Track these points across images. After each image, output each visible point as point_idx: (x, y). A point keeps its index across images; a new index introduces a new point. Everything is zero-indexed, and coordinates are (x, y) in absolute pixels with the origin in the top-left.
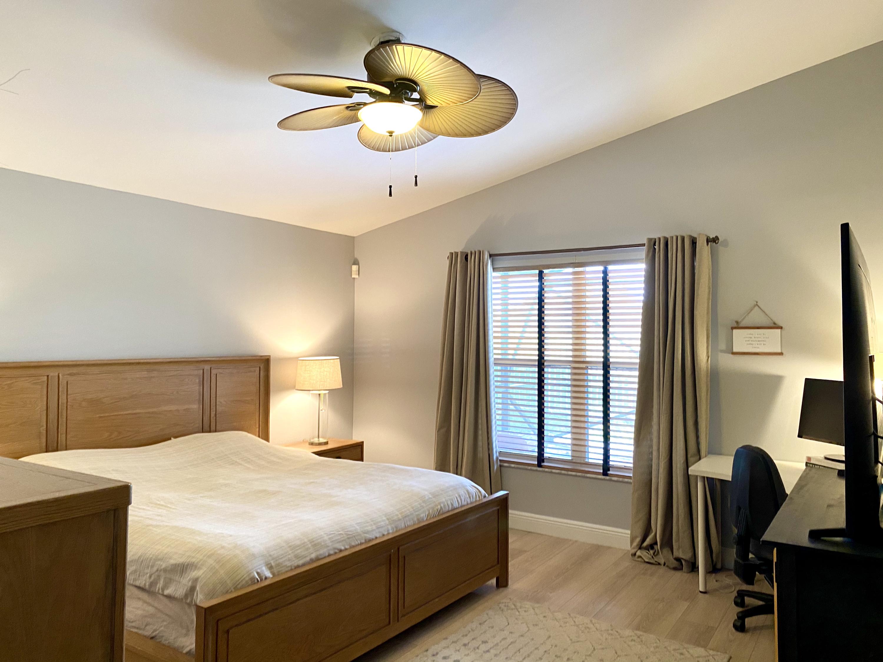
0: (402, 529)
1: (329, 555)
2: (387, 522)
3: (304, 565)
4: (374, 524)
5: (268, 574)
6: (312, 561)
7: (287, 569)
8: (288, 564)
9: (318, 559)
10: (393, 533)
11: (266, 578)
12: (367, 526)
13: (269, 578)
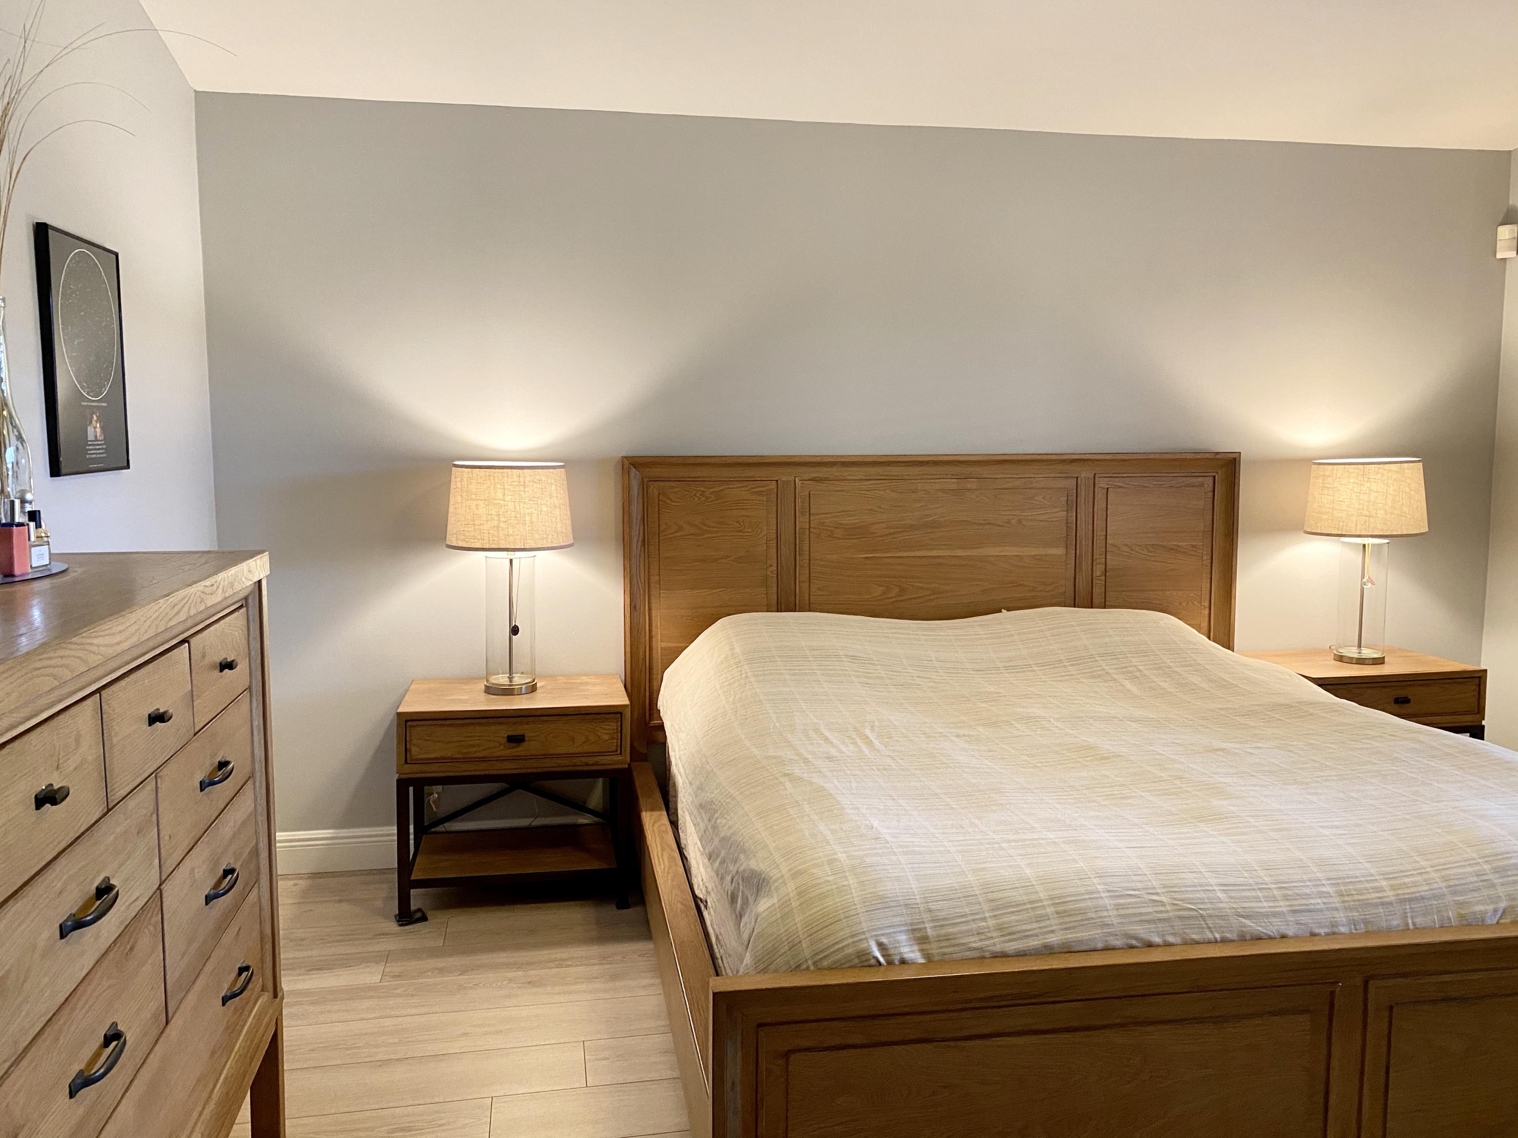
0: (1389, 931)
1: (1107, 949)
2: (1336, 901)
3: (1021, 955)
4: (1286, 898)
5: (912, 953)
6: (1048, 951)
7: (968, 954)
8: (974, 942)
9: (1068, 950)
10: (1351, 936)
11: (903, 962)
12: (1257, 899)
13: (913, 963)
